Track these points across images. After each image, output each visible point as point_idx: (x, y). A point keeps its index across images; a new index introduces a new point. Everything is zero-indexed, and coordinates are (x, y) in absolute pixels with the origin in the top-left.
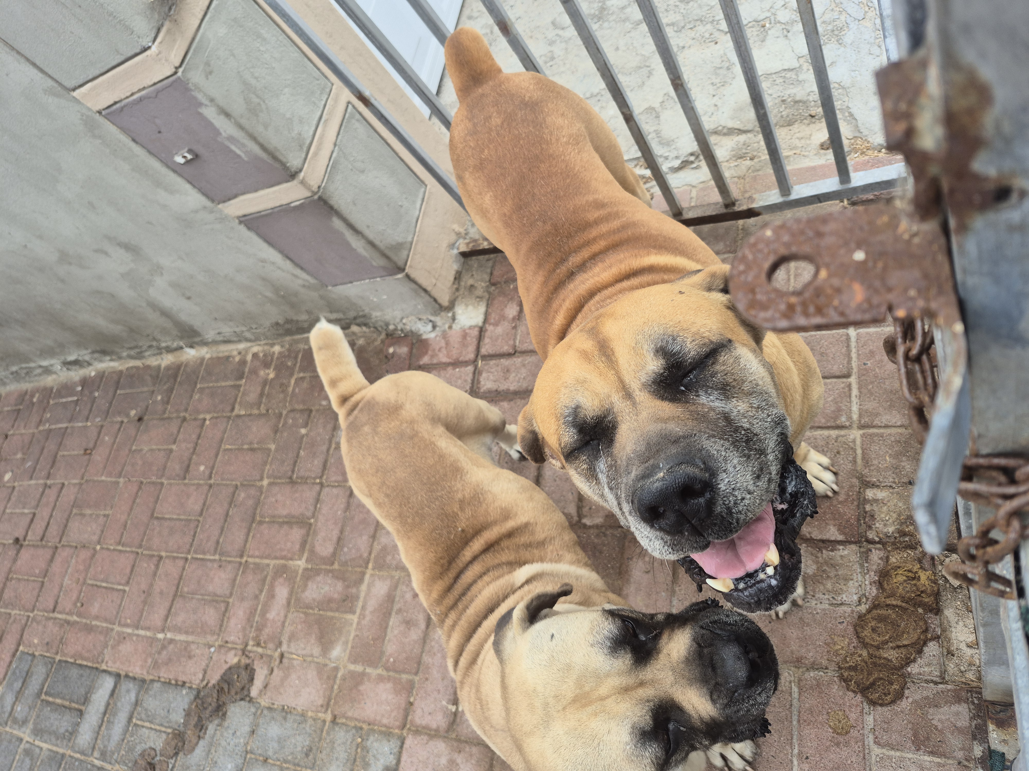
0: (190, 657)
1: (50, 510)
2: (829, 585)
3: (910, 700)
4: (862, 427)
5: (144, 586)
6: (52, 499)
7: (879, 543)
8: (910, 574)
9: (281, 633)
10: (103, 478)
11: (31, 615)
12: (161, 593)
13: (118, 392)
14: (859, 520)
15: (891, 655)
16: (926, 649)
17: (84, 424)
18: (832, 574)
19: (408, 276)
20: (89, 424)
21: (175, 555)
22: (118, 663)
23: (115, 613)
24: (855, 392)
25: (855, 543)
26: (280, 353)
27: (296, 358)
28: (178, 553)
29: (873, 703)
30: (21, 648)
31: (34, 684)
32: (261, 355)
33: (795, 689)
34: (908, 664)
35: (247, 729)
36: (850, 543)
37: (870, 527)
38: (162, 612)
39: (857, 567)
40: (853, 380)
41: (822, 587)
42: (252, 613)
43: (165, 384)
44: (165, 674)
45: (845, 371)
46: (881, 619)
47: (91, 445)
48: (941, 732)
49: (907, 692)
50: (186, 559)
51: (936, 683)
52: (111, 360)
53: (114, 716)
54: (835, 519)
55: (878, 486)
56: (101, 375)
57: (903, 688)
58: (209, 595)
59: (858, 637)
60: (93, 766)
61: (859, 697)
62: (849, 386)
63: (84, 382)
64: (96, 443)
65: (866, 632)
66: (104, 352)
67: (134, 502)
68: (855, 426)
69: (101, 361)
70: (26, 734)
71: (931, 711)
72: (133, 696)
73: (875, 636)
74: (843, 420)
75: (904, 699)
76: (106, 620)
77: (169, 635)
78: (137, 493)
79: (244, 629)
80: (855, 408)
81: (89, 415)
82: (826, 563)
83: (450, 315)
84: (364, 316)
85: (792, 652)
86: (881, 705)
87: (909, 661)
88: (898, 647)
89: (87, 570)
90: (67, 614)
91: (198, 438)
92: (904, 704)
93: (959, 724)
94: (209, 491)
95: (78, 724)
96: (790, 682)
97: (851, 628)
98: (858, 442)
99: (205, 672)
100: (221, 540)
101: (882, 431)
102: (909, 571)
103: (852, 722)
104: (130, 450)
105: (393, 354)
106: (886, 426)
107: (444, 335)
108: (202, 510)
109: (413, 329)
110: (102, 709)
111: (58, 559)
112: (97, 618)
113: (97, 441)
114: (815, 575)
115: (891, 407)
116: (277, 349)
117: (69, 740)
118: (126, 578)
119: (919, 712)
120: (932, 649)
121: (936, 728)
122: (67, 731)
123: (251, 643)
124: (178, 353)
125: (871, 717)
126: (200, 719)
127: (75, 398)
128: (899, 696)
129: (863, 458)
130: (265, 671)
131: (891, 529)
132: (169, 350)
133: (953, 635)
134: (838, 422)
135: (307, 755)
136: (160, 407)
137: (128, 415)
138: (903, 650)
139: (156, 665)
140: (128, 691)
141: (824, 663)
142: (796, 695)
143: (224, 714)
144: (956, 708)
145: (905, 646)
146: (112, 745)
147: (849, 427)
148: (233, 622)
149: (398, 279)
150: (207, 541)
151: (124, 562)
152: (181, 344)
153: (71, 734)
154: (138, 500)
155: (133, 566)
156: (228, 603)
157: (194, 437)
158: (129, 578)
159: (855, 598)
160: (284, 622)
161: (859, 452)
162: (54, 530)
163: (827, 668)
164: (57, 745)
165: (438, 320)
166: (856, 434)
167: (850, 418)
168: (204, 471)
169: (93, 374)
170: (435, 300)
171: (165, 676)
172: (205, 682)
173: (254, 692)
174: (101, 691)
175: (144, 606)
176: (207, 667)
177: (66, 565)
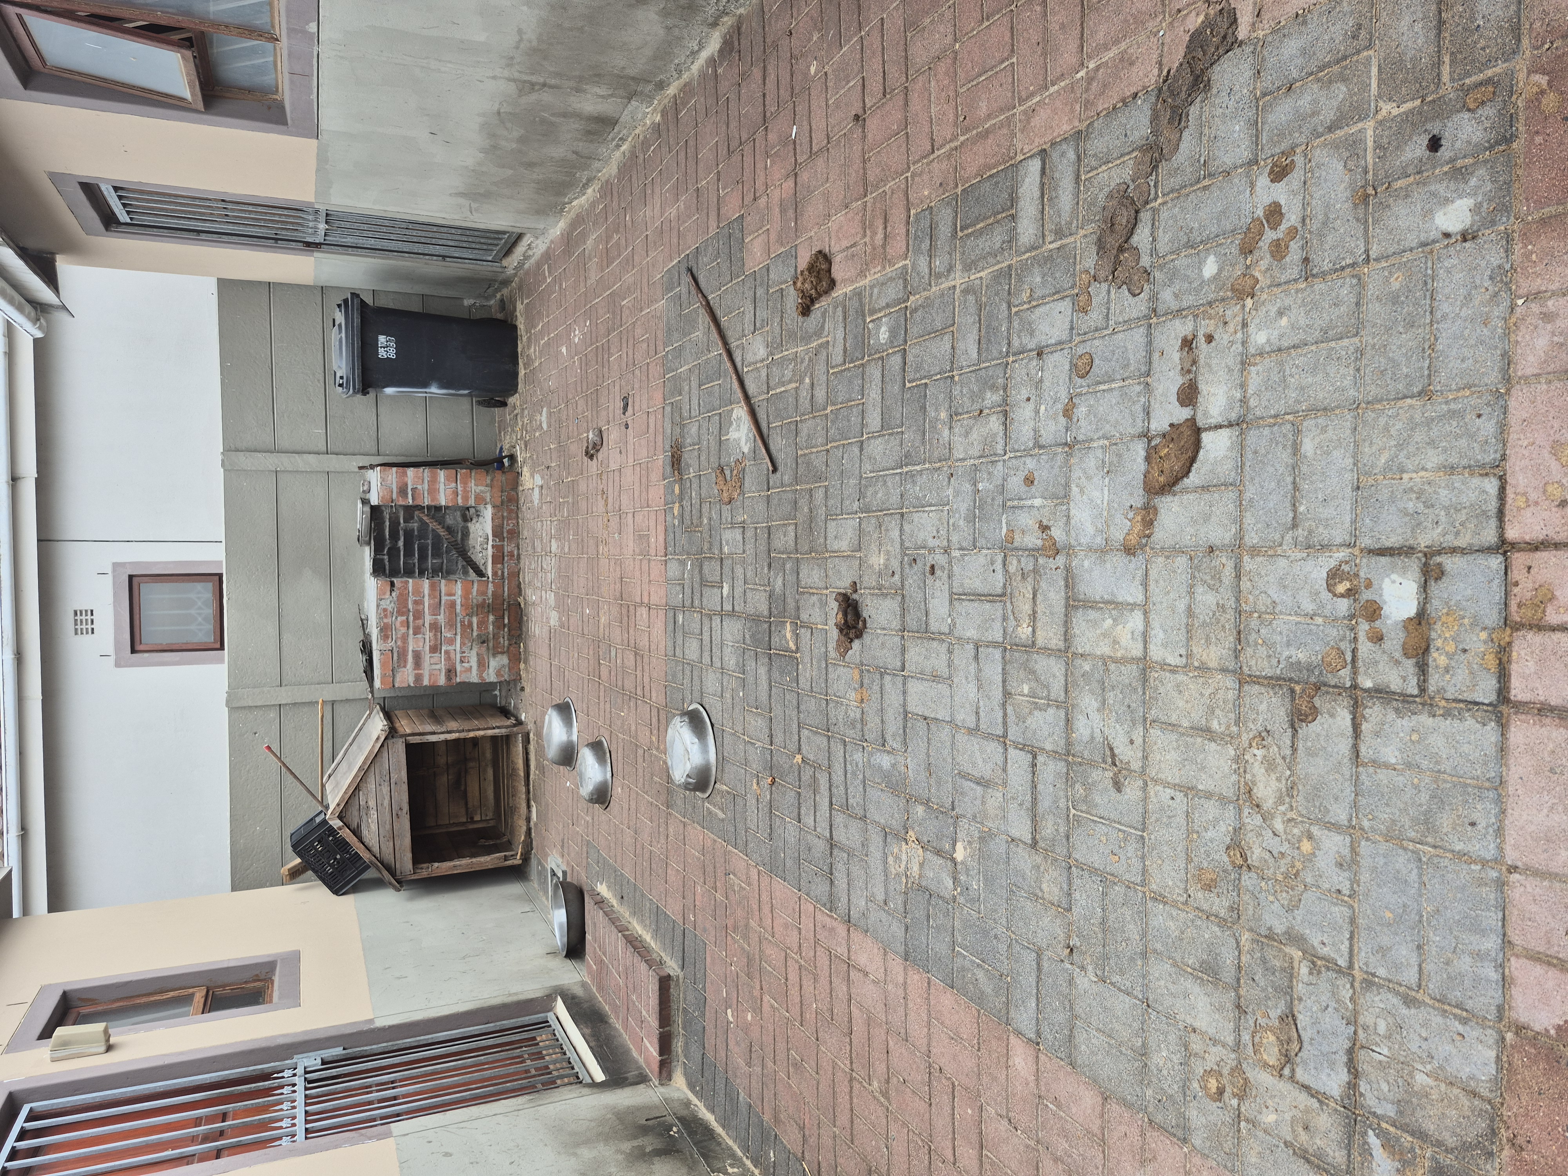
0: (1132, 64)
1: (880, 59)
5: (1035, 37)
6: (877, 44)
11: (909, 174)
12: (1063, 26)
22: (1037, 140)
23: (1010, 94)
30: (913, 212)
31: (944, 230)
35: (1248, 74)
38: (1073, 46)
44: (1102, 105)
53: (1055, 189)
60: (1051, 251)
70: (958, 279)
72: (1071, 155)
76: (1002, 110)
77: (1092, 65)
89: (954, 80)
90: (951, 141)
95: (1015, 228)
99: (1160, 64)
110: (1037, 194)
111: (914, 97)
112: (989, 117)
117: (1011, 248)
118: (1008, 47)
122: (1004, 242)
126: (1174, 111)
139: (1088, 104)
140: (1063, 154)
143: (1208, 86)
146: (1066, 216)
151: (999, 32)
153: (1010, 241)
155: (1012, 28)
158: (1013, 45)
162: (894, 73)
164: (999, 262)
171: (1106, 106)
172: (1165, 73)
173: (1242, 32)
174: (1027, 180)
175: (1045, 59)
176: (1161, 56)
177: (927, 95)
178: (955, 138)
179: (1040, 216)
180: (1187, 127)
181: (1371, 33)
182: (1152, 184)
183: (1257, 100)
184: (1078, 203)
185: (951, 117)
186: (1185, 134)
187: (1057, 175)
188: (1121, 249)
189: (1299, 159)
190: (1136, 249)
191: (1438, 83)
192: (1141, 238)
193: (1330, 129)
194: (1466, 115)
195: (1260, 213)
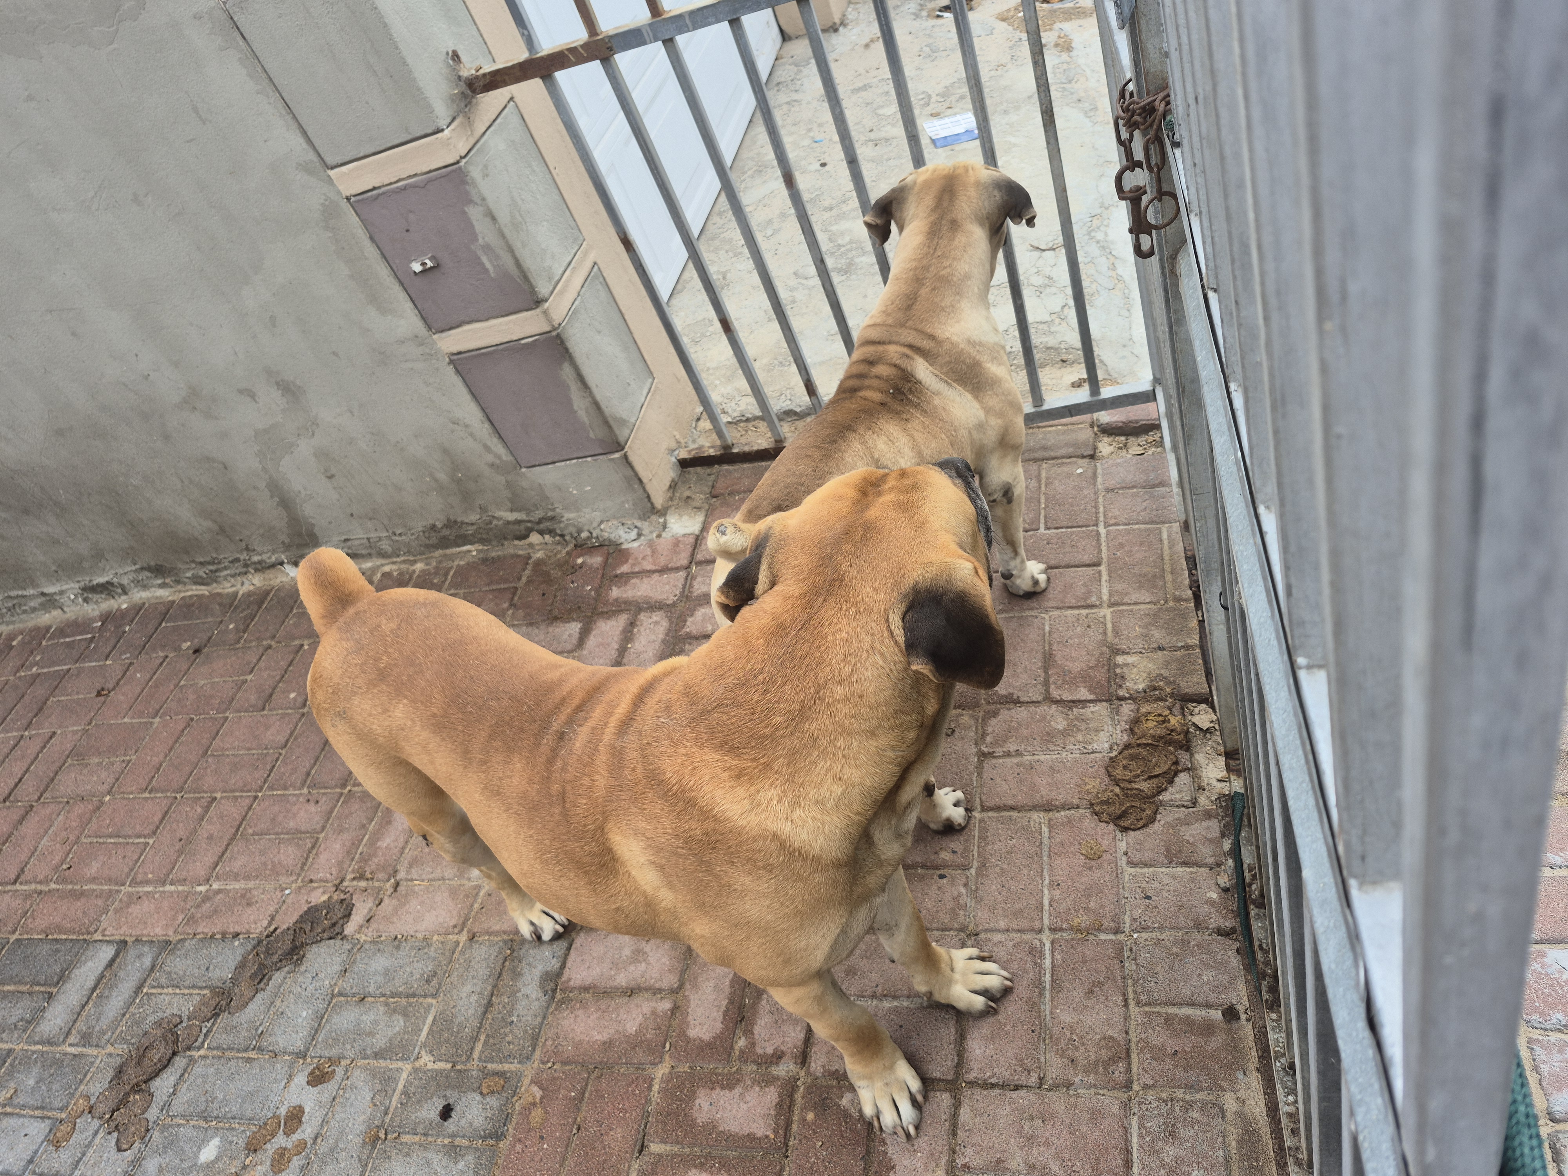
0: (249, 904)
1: (26, 765)
2: (1080, 737)
3: (1162, 822)
4: (1112, 605)
5: (181, 833)
6: (32, 751)
7: (1129, 699)
8: (1161, 719)
9: (398, 860)
10: (126, 720)
12: (210, 837)
13: (164, 624)
14: (1109, 682)
15: (1145, 786)
16: (1176, 779)
17: (101, 663)
18: (1083, 727)
19: (626, 457)
20: (109, 662)
21: (237, 794)
22: (124, 928)
23: (126, 870)
24: (1105, 577)
25: (1106, 701)
26: (423, 571)
27: (446, 575)
28: (242, 791)
29: (1125, 829)
32: (395, 574)
33: (1045, 829)
34: (1159, 793)
35: (337, 968)
36: (1101, 701)
37: (1120, 686)
38: (209, 859)
39: (1107, 719)
40: (1103, 568)
41: (1072, 739)
42: (356, 844)
43: (242, 612)
44: (203, 928)
45: (1095, 560)
46: (1133, 758)
47: (110, 686)
48: (1193, 844)
49: (1159, 817)
50: (256, 797)
51: (1187, 807)
52: (163, 586)
53: (111, 988)
54: (1085, 682)
55: (1128, 653)
56: (138, 609)
57: (1156, 812)
58: (287, 833)
59: (1110, 776)
60: (65, 1054)
61: (1111, 827)
62: (1100, 572)
63: (106, 618)
64: (118, 684)
65: (1119, 772)
67: (176, 741)
68: (1105, 605)
69: (145, 587)
71: (1183, 829)
72: (147, 961)
73: (1127, 773)
74: (1093, 600)
75: (1157, 823)
76: (110, 881)
77: (215, 886)
78: (183, 731)
79: (340, 863)
80: (1105, 591)
81: (110, 653)
82: (1077, 719)
83: (661, 520)
85: (1042, 797)
86: (1134, 830)
87: (1161, 790)
88: (1150, 778)
89: (83, 827)
90: (41, 882)
91: (289, 665)
92: (1156, 827)
93: (1209, 836)
94: (300, 719)
95: (43, 1009)
96: (1040, 823)
97: (1103, 770)
98: (1109, 617)
99: (273, 918)
100: (313, 772)
101: (1131, 607)
102: (1160, 715)
103: (1104, 848)
104: (176, 686)
105: (581, 566)
106: (1136, 604)
107: (651, 544)
108: (287, 741)
109: (612, 537)
110: (90, 983)
111: (33, 819)
112: (94, 880)
113: (120, 680)
114: (1065, 730)
115: (1140, 587)
117: (24, 1031)
118: (152, 827)
119: (1171, 831)
120: (1183, 779)
121: (1188, 841)
122: (22, 1020)
123: (350, 876)
124: (270, 574)
125: (1124, 843)
126: (262, 966)
127: (89, 636)
128: (1152, 820)
129: (1114, 630)
130: (370, 904)
131: (1141, 687)
132: (262, 567)
133: (1204, 774)
134: (1089, 602)
135: (428, 981)
136: (231, 637)
137: (178, 649)
138: (1155, 781)
139: (191, 920)
140: (140, 956)
141: (1075, 801)
142: (1046, 834)
143: (301, 959)
144: (1205, 824)
145: (1156, 776)
146: (104, 1023)
147: (1100, 606)
148: (323, 858)
149: (613, 459)
150: (291, 774)
151: (153, 809)
152: (283, 557)
153: (29, 1022)
154: (183, 739)
155: (167, 812)
156: (318, 838)
157: (283, 664)
158: (158, 828)
159: (1107, 746)
160: (403, 848)
161: (1109, 626)
162: (29, 788)
163: (1078, 807)
165: (645, 526)
166: (1107, 612)
167: (1100, 598)
168: (295, 699)
169: (124, 606)
170: (649, 497)
171: (206, 930)
172: (272, 928)
173: (350, 929)
174: (90, 964)
175: (179, 856)
176: (277, 912)
177: (47, 824)
178: (46, 881)
179: (78, 1009)
180: (263, 990)
181: (440, 984)
182: (204, 1030)
183: (333, 996)
184: (124, 1015)
185: (57, 859)
186: (259, 996)
187: (121, 974)
188: (136, 1088)
189: (339, 1071)
190: (151, 1095)
191: (469, 1057)
192: (162, 1085)
193: (377, 1055)
194: (478, 1097)
195: (283, 1111)
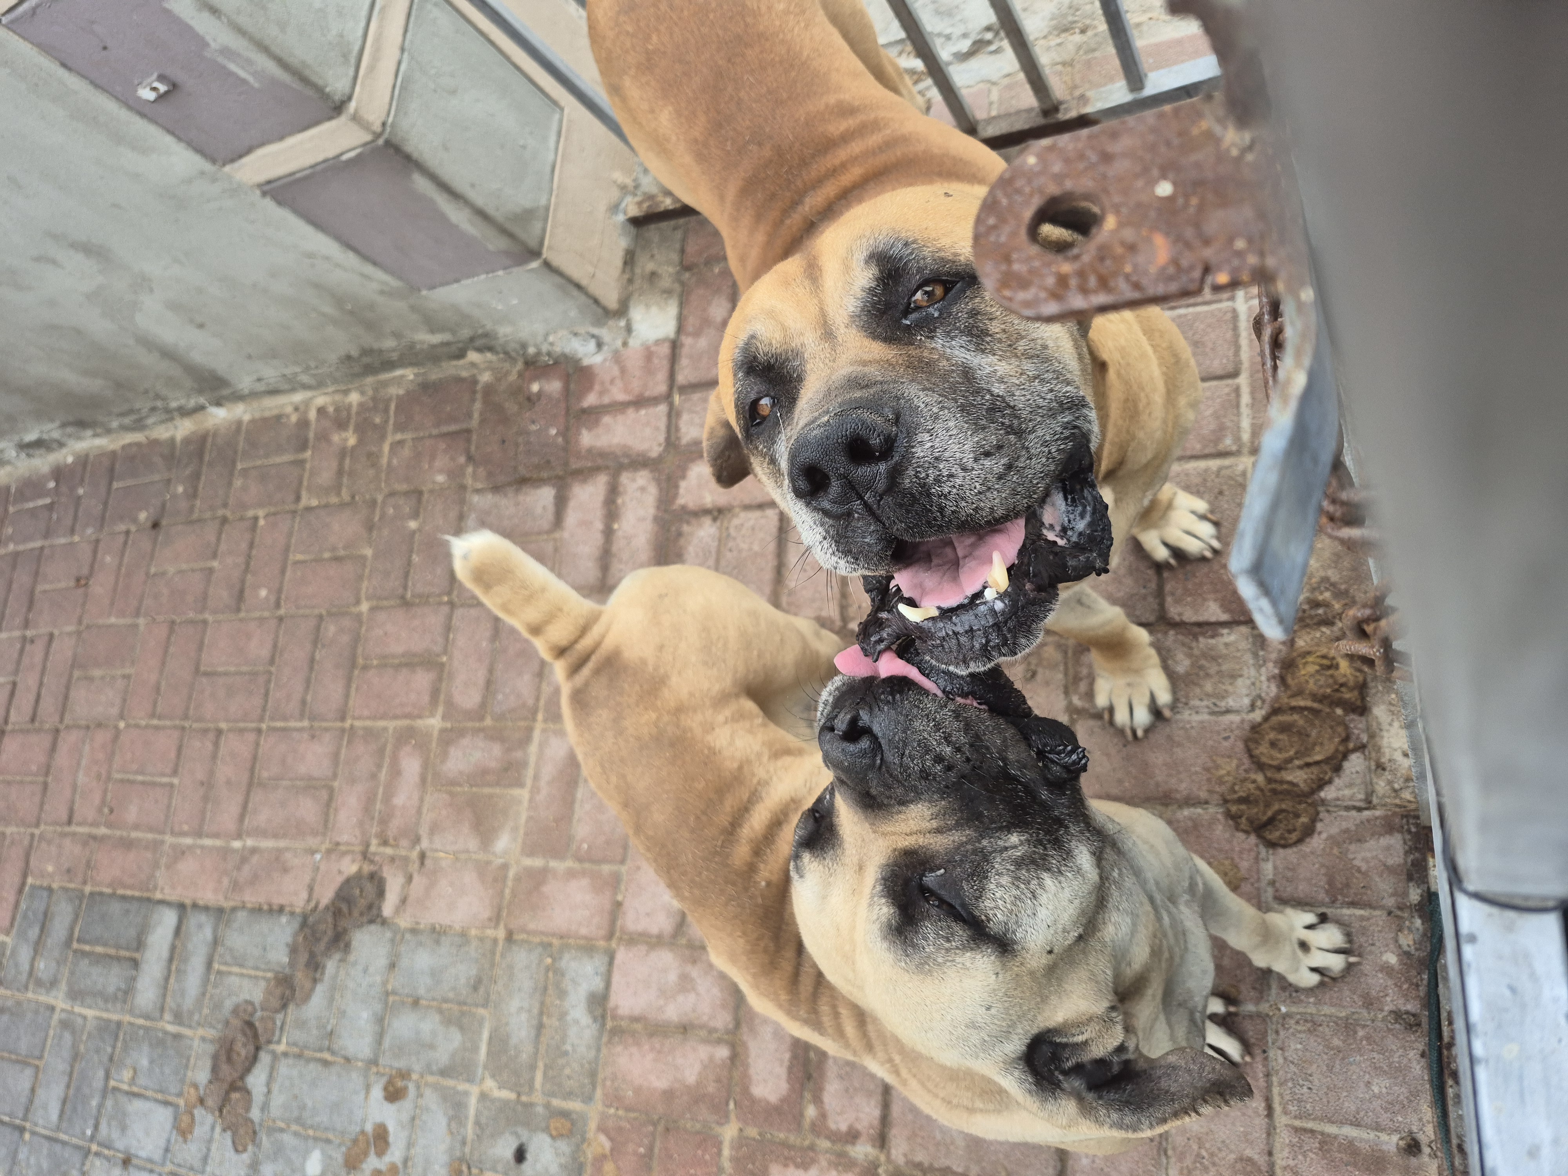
0: (285, 870)
1: (37, 677)
2: (1209, 687)
3: (1324, 836)
4: (1255, 451)
5: (200, 775)
6: (38, 658)
8: (1324, 662)
9: (417, 824)
10: (113, 620)
11: (37, 832)
12: (228, 782)
13: (115, 485)
15: (1298, 777)
16: (1346, 765)
17: (69, 540)
18: (1212, 671)
19: (547, 264)
20: (76, 538)
21: (242, 725)
24: (1245, 399)
25: (1245, 623)
26: (361, 405)
27: (386, 410)
28: (244, 721)
29: (1272, 845)
30: (30, 880)
31: (59, 928)
32: (331, 409)
34: (1320, 787)
35: (382, 962)
36: (1238, 623)
38: (235, 808)
39: (1248, 658)
40: (1239, 380)
41: (1198, 691)
42: (370, 800)
43: (186, 467)
45: (1231, 368)
46: (1284, 728)
47: (85, 571)
48: (1366, 874)
49: (1319, 826)
50: (260, 730)
51: (1359, 809)
52: (96, 435)
53: (185, 962)
54: (1216, 591)
56: (83, 461)
57: (1314, 820)
58: (302, 779)
59: (1251, 756)
60: (166, 1033)
61: (1253, 839)
62: (1238, 389)
63: (59, 473)
64: (92, 567)
65: (1263, 750)
66: (81, 424)
67: (166, 652)
68: (1245, 451)
69: (79, 438)
70: (59, 1000)
71: (1353, 847)
73: (1275, 753)
74: (1228, 442)
75: (1316, 836)
76: (151, 829)
77: (250, 842)
78: (169, 639)
79: (361, 823)
80: (1243, 424)
81: (73, 525)
82: (1204, 655)
83: (622, 323)
84: (486, 335)
85: (1157, 785)
86: (1284, 846)
87: (1322, 784)
88: (1308, 765)
90: (92, 825)
91: (251, 548)
92: (1316, 842)
93: (1390, 862)
94: (279, 625)
95: (134, 979)
97: (1240, 745)
99: (311, 889)
100: (309, 698)
102: (1323, 657)
103: (1243, 872)
104: (147, 574)
105: (540, 394)
107: (617, 357)
108: (273, 656)
109: (567, 350)
110: (165, 954)
111: (63, 748)
112: (136, 827)
113: (93, 564)
114: (1188, 674)
116: (354, 398)
117: (125, 1002)
119: (1335, 851)
120: (1355, 763)
121: (1359, 870)
122: (119, 989)
123: (374, 842)
124: (198, 416)
125: (1271, 864)
126: (312, 955)
127: (48, 501)
128: (1309, 831)
130: (400, 880)
132: (184, 412)
133: (1385, 742)
134: (1220, 447)
135: (475, 988)
136: (183, 505)
137: (135, 520)
138: (1315, 770)
139: (236, 886)
140: (200, 926)
141: (1203, 795)
143: (348, 946)
144: (1385, 841)
145: (1317, 763)
146: (188, 1003)
147: (1235, 453)
148: (342, 815)
149: (532, 270)
150: (288, 702)
151: (166, 743)
152: (202, 400)
153: (126, 993)
154: (172, 649)
156: (332, 788)
157: (244, 546)
159: (1246, 701)
160: (420, 808)
162: (48, 705)
163: (1207, 803)
164: (107, 1010)
165: (604, 333)
166: (1246, 463)
167: (1238, 439)
168: (267, 598)
169: (70, 460)
170: (596, 301)
171: (253, 899)
172: (313, 903)
174: (159, 930)
175: (206, 804)
176: (313, 882)
177: (77, 755)
178: (95, 824)
179: (163, 983)
180: (320, 981)
181: (488, 993)
182: (279, 1023)
183: (387, 994)
184: (204, 994)
185: (97, 800)
186: (318, 988)
187: (190, 945)
188: (233, 1087)
189: (411, 1087)
190: (248, 1092)
191: (531, 1087)
192: (256, 1080)
193: (444, 1073)
194: (548, 1140)
195: (369, 1128)
